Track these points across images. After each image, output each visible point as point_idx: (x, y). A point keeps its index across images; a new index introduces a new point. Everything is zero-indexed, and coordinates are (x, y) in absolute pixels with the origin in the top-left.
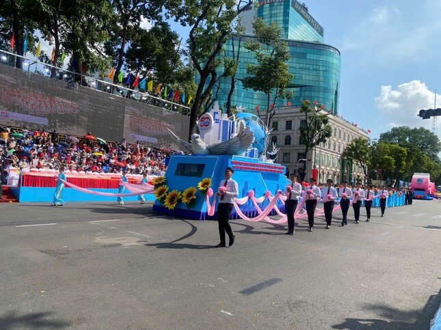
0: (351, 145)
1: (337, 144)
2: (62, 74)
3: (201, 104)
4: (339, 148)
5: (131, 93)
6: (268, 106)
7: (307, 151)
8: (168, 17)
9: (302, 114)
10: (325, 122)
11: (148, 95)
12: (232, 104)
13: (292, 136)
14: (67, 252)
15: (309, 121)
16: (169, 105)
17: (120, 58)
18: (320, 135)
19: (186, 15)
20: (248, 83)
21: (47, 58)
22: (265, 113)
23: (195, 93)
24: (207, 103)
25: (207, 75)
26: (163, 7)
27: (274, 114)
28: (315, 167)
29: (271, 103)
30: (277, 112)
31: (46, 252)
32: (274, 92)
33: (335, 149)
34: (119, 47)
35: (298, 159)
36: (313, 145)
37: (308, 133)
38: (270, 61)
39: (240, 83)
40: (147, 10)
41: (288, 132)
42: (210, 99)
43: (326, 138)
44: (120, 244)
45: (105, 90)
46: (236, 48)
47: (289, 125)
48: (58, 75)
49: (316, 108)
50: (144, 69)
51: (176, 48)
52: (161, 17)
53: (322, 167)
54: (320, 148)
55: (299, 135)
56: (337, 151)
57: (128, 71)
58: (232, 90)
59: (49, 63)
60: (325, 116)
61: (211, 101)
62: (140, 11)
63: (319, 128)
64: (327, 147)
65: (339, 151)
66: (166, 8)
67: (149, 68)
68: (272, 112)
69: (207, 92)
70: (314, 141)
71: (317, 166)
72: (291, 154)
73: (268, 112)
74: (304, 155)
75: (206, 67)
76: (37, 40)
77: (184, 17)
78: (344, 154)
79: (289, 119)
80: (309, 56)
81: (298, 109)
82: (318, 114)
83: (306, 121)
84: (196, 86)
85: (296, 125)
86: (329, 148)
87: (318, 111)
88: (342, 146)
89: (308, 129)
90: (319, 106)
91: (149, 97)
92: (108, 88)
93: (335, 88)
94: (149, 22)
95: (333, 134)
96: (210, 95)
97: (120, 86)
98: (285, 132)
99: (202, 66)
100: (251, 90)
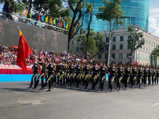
0: (156, 49)
1: (148, 48)
3: (74, 28)
4: (149, 50)
5: (36, 23)
6: (110, 28)
7: (132, 52)
9: (129, 32)
10: (141, 36)
11: (46, 24)
12: (91, 28)
13: (124, 45)
15: (132, 36)
16: (57, 29)
17: (30, 4)
18: (139, 44)
20: (99, 16)
22: (109, 32)
23: (71, 22)
24: (77, 28)
25: (77, 13)
27: (114, 33)
28: (136, 61)
29: (112, 27)
30: (115, 32)
32: (113, 21)
33: (147, 51)
35: (127, 57)
36: (135, 49)
37: (132, 42)
38: (111, 4)
39: (95, 16)
41: (122, 42)
42: (79, 25)
43: (142, 45)
44: (31, 104)
45: (23, 22)
47: (122, 38)
49: (136, 29)
50: (43, 10)
53: (140, 61)
54: (139, 51)
55: (127, 44)
56: (148, 52)
57: (35, 12)
58: (90, 21)
60: (141, 33)
61: (79, 27)
63: (138, 40)
64: (142, 50)
65: (149, 52)
67: (46, 9)
68: (113, 32)
69: (77, 22)
70: (136, 47)
71: (138, 61)
72: (123, 54)
73: (110, 32)
74: (131, 55)
75: (76, 8)
78: (152, 54)
79: (122, 35)
80: (132, 1)
81: (127, 30)
82: (137, 32)
83: (131, 36)
84: (71, 19)
85: (126, 38)
86: (144, 50)
87: (137, 30)
88: (151, 49)
89: (132, 40)
90: (138, 28)
91: (46, 25)
93: (146, 18)
95: (146, 43)
96: (79, 23)
97: (30, 19)
98: (119, 43)
99: (74, 8)
100: (101, 20)
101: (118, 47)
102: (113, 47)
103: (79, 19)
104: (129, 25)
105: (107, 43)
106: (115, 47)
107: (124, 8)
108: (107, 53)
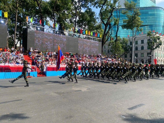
2: (56, 32)
3: (106, 37)
5: (79, 36)
6: (133, 35)
7: (151, 51)
8: (91, 6)
9: (148, 37)
10: (159, 39)
11: (86, 36)
12: (118, 35)
13: (144, 46)
14: (64, 93)
15: (151, 39)
16: (94, 39)
17: (75, 23)
18: (157, 45)
19: (97, 4)
20: (124, 27)
21: (51, 27)
22: (132, 38)
23: (103, 33)
24: (108, 36)
25: (107, 26)
26: (89, 3)
27: (136, 38)
28: (155, 58)
29: (134, 34)
30: (137, 37)
31: (57, 93)
32: (135, 29)
34: (75, 20)
35: (148, 55)
36: (154, 49)
37: (151, 44)
38: (133, 17)
39: (121, 27)
40: (83, 5)
41: (142, 45)
42: (109, 34)
43: (160, 46)
44: (81, 90)
46: (118, 14)
47: (142, 42)
48: (55, 32)
49: (154, 34)
50: (84, 27)
51: (94, 17)
52: (88, 7)
53: (159, 58)
54: (157, 50)
55: (147, 46)
57: (78, 28)
58: (118, 30)
59: (52, 28)
60: (158, 37)
61: (109, 35)
62: (81, 5)
63: (156, 42)
66: (90, 3)
67: (85, 26)
68: (135, 37)
69: (108, 32)
70: (154, 47)
71: (156, 58)
72: (144, 53)
73: (133, 37)
74: (150, 53)
75: (107, 23)
76: (48, 21)
77: (97, 5)
79: (142, 39)
80: (149, 13)
81: (146, 35)
82: (155, 36)
83: (150, 39)
84: (103, 30)
85: (146, 41)
86: (161, 50)
87: (155, 35)
89: (151, 43)
90: (156, 33)
92: (72, 35)
93: (162, 24)
94: (84, 9)
95: (163, 44)
96: (109, 33)
97: (76, 34)
98: (141, 45)
99: (105, 22)
100: (125, 29)
101: (139, 48)
102: (136, 48)
103: (109, 30)
104: (148, 31)
105: (131, 46)
106: (137, 48)
107: (143, 18)
108: (131, 53)
